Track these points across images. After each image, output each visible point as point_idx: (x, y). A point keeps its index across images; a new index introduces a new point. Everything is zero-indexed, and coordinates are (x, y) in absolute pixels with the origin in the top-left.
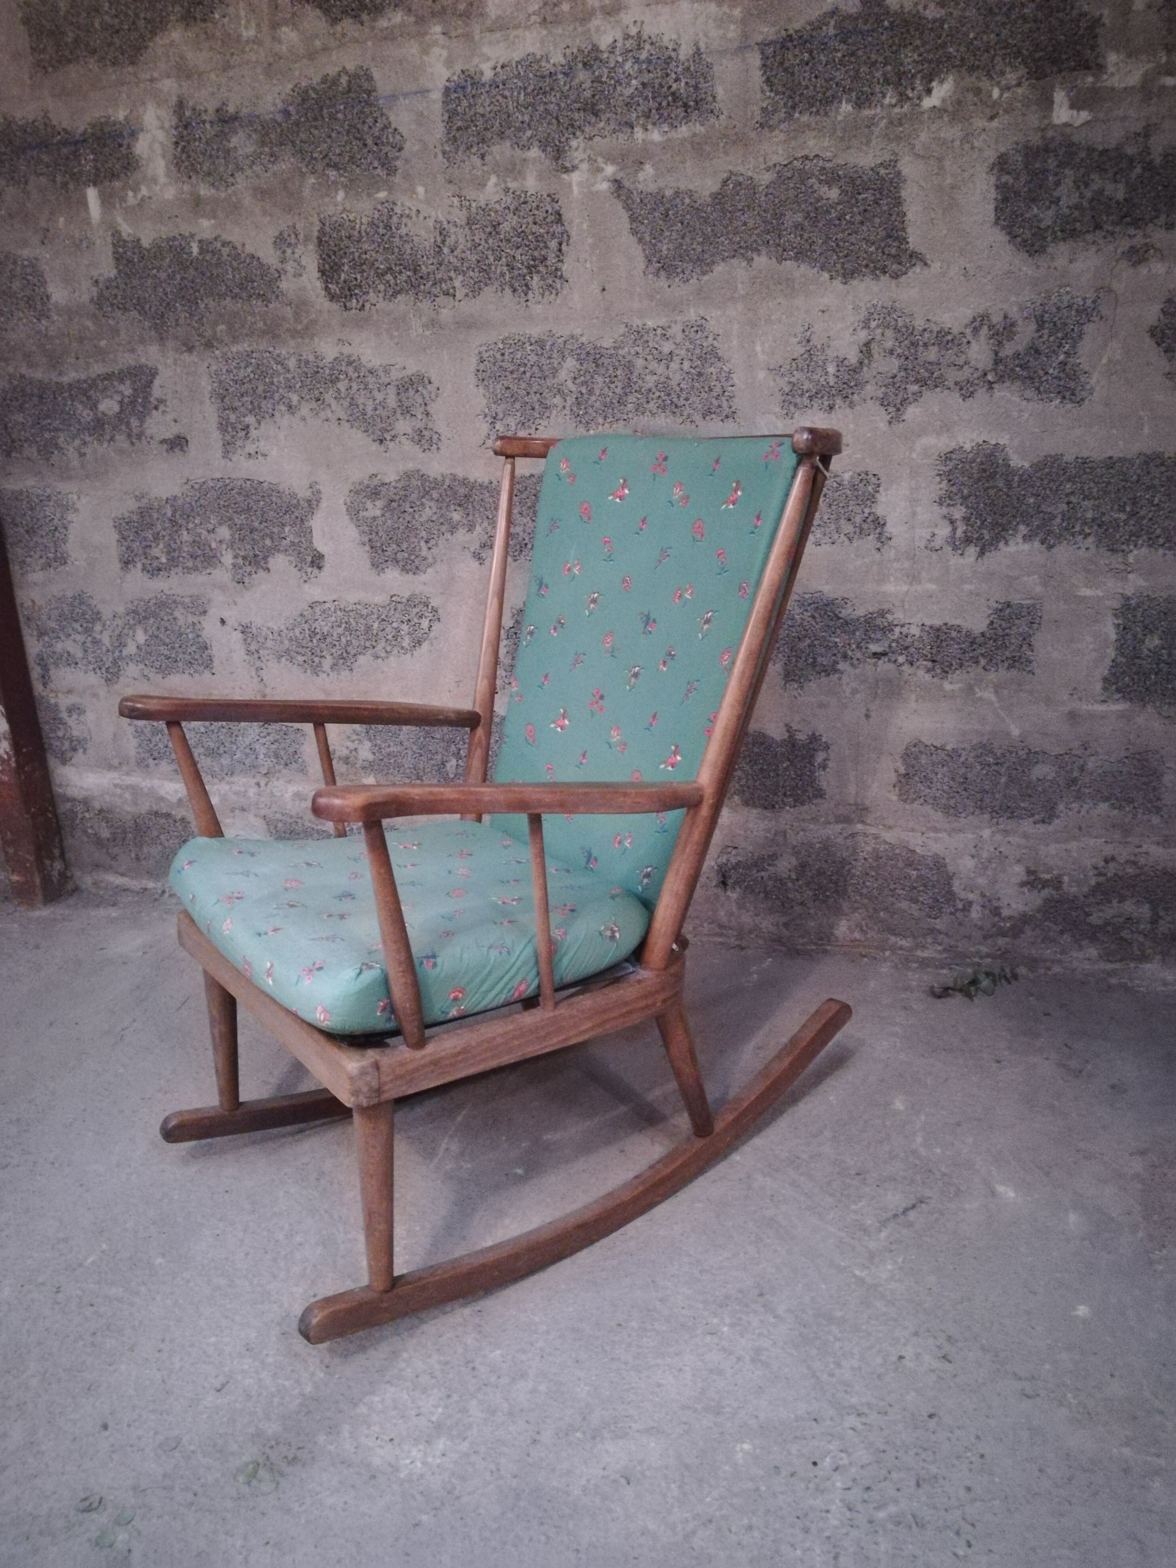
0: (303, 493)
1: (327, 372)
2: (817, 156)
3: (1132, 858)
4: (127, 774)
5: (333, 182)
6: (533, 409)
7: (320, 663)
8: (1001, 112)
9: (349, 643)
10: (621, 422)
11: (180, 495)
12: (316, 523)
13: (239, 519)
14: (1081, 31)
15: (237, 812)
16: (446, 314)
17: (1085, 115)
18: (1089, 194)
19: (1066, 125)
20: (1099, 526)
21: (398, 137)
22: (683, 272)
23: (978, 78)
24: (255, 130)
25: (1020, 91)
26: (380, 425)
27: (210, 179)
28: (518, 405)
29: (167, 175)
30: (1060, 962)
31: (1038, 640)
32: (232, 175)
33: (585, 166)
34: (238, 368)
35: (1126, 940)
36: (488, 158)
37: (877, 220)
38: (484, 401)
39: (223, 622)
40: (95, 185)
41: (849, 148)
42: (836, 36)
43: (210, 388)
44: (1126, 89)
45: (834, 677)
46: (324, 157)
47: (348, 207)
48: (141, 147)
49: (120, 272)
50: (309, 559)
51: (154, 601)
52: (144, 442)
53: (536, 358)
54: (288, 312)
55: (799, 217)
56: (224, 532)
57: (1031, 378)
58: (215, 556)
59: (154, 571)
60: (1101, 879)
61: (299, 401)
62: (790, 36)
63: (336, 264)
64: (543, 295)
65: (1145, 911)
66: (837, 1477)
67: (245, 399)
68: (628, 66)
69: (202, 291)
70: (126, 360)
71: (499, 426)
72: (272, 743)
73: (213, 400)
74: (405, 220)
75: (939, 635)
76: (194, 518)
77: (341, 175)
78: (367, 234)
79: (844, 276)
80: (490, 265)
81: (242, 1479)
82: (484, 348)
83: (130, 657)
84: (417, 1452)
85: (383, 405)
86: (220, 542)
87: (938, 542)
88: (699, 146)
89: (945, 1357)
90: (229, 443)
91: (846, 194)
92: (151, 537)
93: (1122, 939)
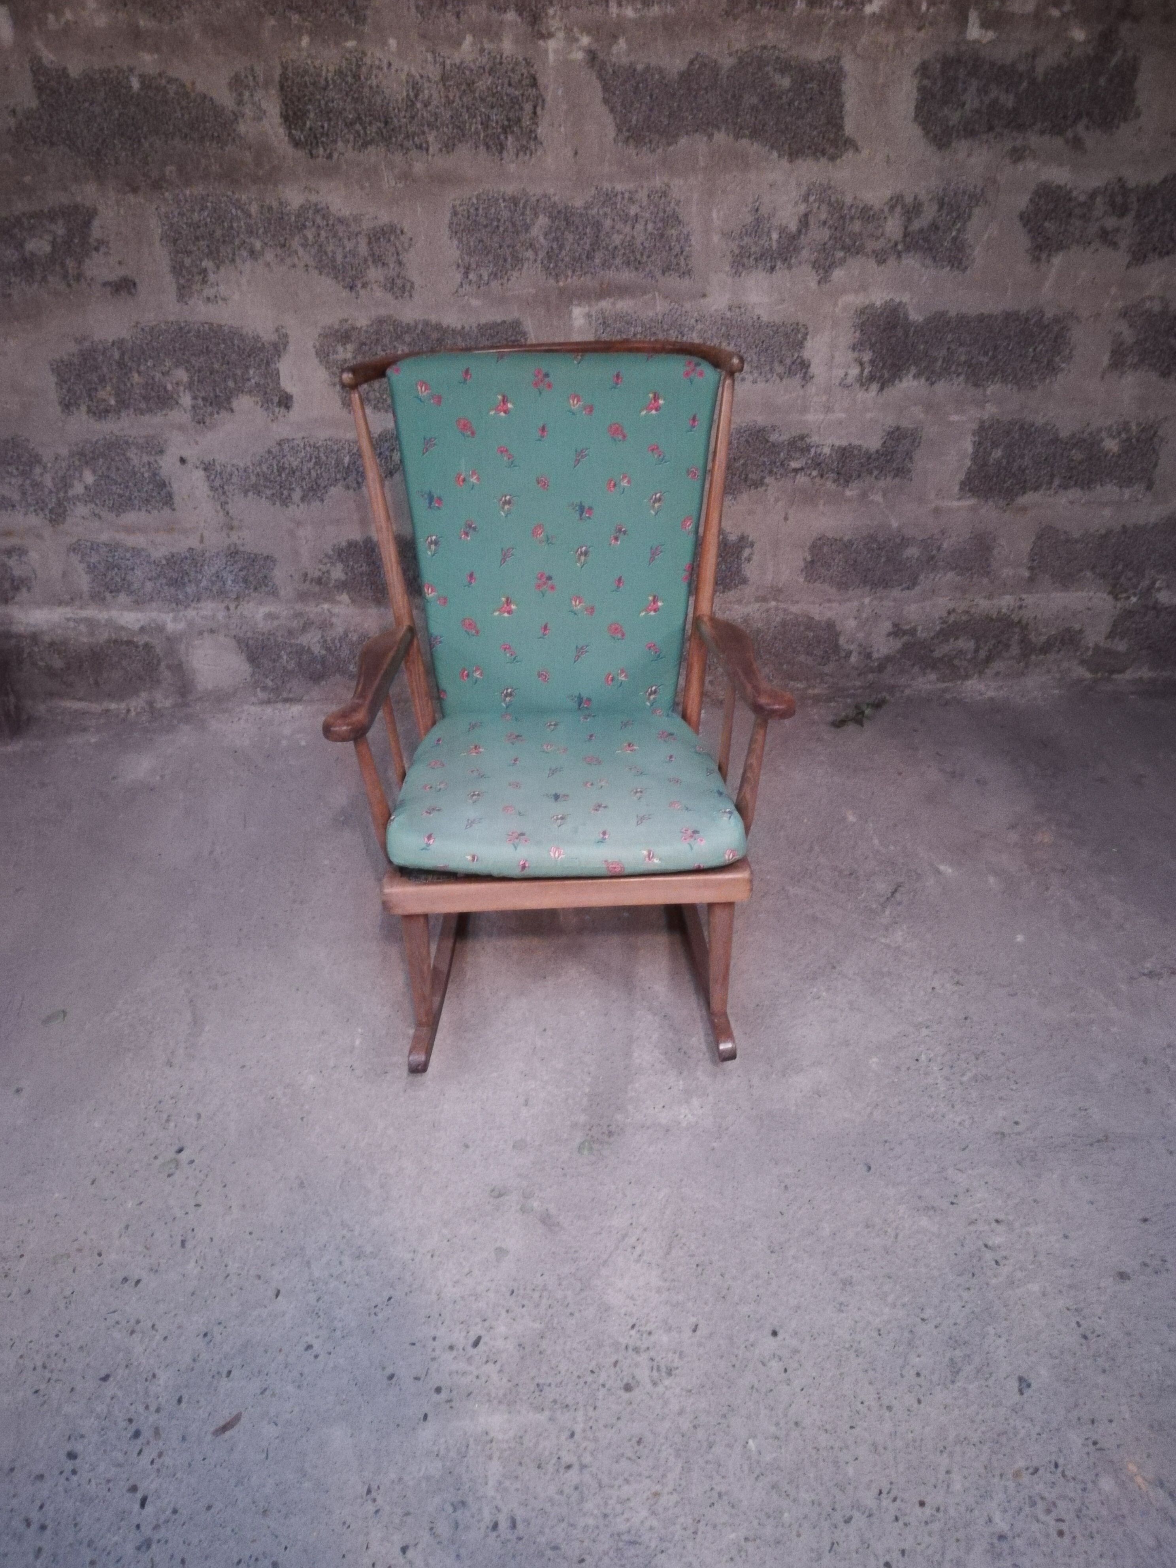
0: (268, 336)
1: (293, 218)
2: (774, 47)
3: (967, 609)
4: (81, 608)
5: (296, 26)
6: (505, 261)
7: (289, 495)
8: (927, 24)
9: (318, 477)
10: (589, 276)
11: (128, 338)
12: (285, 367)
13: (197, 362)
15: (206, 634)
16: (418, 167)
17: (990, 35)
18: (987, 102)
19: (975, 41)
20: (969, 367)
22: (650, 142)
25: (943, 7)
26: (350, 273)
27: (151, 10)
28: (491, 257)
30: (910, 686)
31: (917, 455)
32: (177, 7)
33: (561, 35)
34: (192, 210)
35: (956, 666)
36: (464, 18)
37: (821, 108)
38: (458, 253)
39: (183, 461)
41: (802, 41)
43: (160, 231)
44: (1023, 15)
45: (761, 490)
47: (313, 52)
49: (42, 103)
50: (276, 400)
51: (102, 442)
52: (83, 284)
53: (509, 214)
54: (248, 157)
55: (755, 100)
56: (182, 375)
57: (931, 249)
58: (172, 398)
59: (101, 413)
60: (944, 626)
61: (263, 247)
63: (300, 110)
64: (517, 155)
65: (971, 645)
66: (932, 1064)
67: (202, 243)
69: (145, 129)
70: (56, 198)
71: (472, 276)
72: (241, 570)
73: (164, 243)
74: (374, 72)
75: (844, 453)
76: (146, 361)
77: (305, 20)
78: (334, 81)
79: (790, 155)
80: (464, 123)
81: (586, 1152)
82: (458, 202)
83: (77, 498)
84: (684, 1110)
85: (354, 254)
86: (177, 384)
87: (849, 380)
88: (668, 27)
89: (958, 983)
90: (184, 287)
91: (796, 82)
92: (96, 379)
93: (954, 666)
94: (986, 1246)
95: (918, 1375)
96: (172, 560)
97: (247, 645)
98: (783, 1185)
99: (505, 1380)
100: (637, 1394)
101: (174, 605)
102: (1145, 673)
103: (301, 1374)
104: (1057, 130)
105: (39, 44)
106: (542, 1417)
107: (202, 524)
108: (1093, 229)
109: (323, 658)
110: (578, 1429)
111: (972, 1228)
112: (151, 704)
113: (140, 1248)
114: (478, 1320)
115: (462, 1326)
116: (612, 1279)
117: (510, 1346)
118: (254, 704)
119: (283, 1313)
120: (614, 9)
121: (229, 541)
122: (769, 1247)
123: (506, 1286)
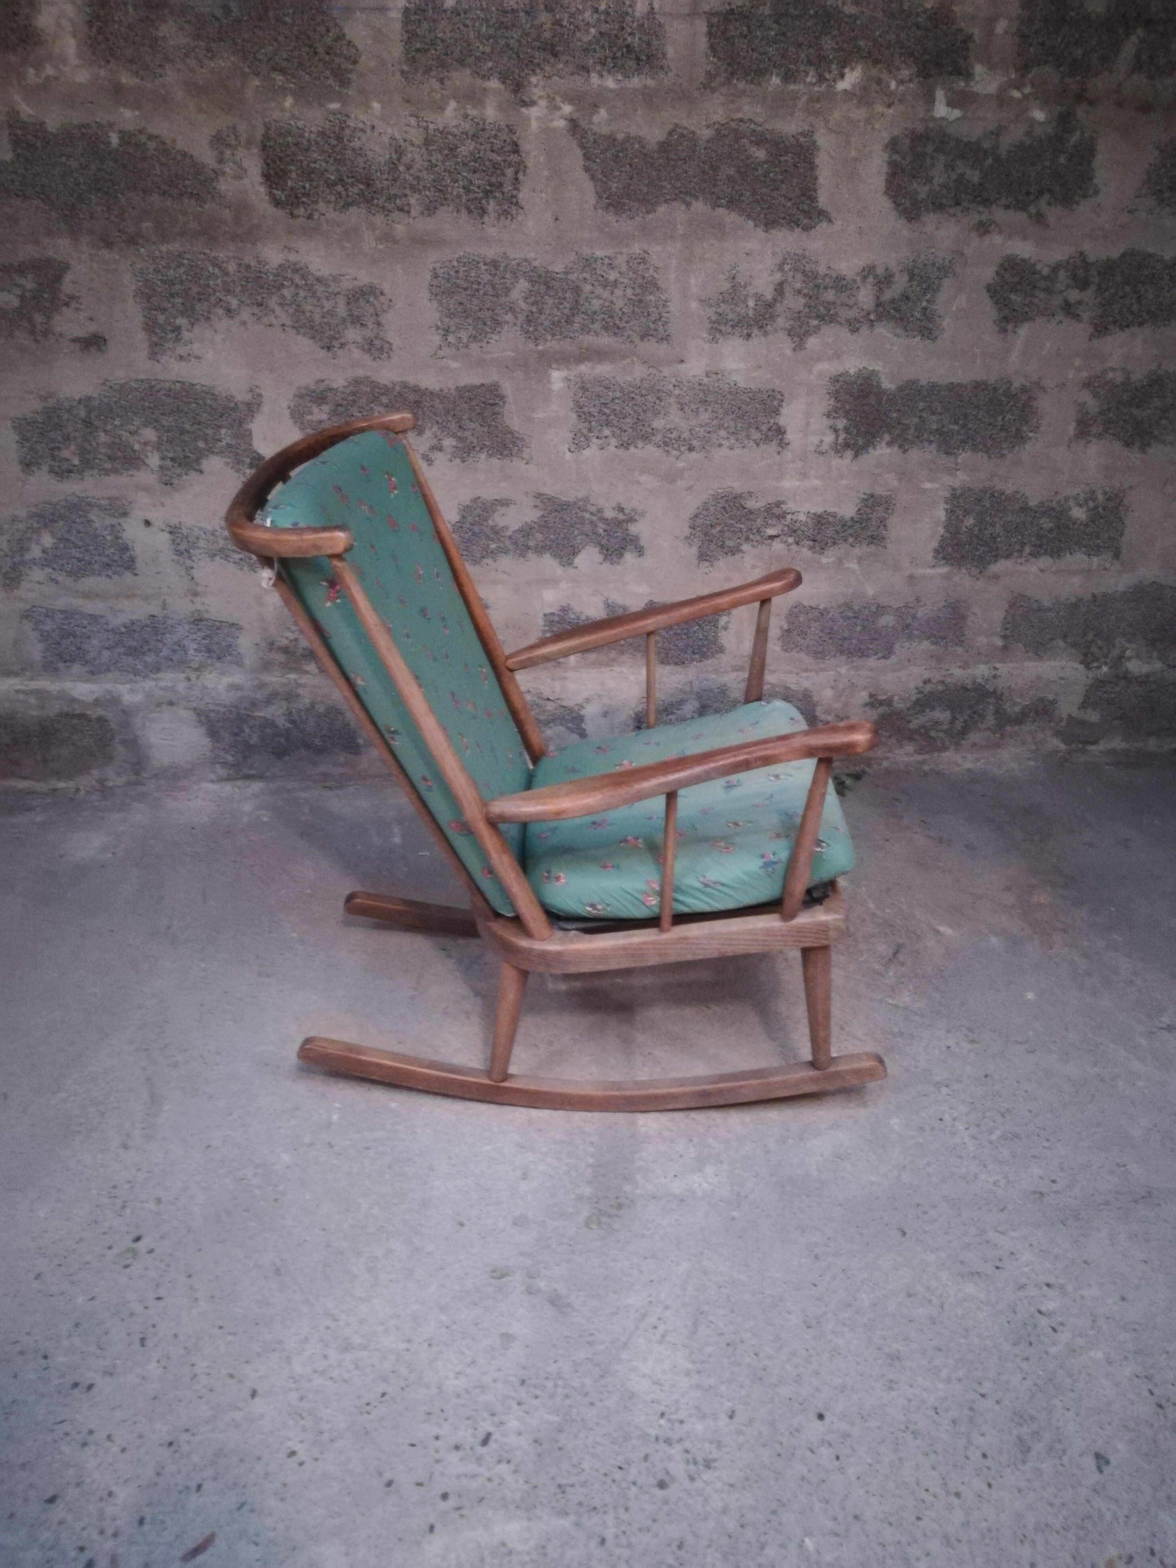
0: (242, 396)
1: (271, 278)
2: (750, 120)
3: (942, 679)
4: (32, 679)
5: (280, 87)
6: (485, 324)
8: (896, 102)
10: (568, 340)
11: (96, 395)
12: (258, 427)
13: (166, 422)
14: (958, 44)
15: (164, 706)
16: (399, 229)
17: (957, 113)
18: (954, 177)
19: (943, 119)
20: (941, 435)
21: (353, 50)
22: (630, 210)
23: (880, 70)
24: (189, 22)
25: (911, 85)
26: (328, 334)
27: (134, 68)
28: (470, 320)
29: (79, 56)
30: (887, 758)
31: (892, 521)
32: (161, 66)
33: (543, 103)
34: (168, 267)
35: (933, 738)
36: (448, 84)
37: (796, 180)
39: (148, 523)
41: (777, 115)
42: (770, 16)
43: (134, 287)
44: (986, 96)
45: (738, 557)
46: (269, 60)
47: (297, 114)
48: (45, 20)
49: (18, 155)
50: (248, 460)
51: (63, 503)
52: (52, 339)
53: (489, 277)
54: (227, 214)
55: (731, 171)
56: (150, 434)
57: (901, 319)
58: (138, 458)
59: (63, 472)
60: (920, 696)
61: (239, 306)
62: (732, 10)
63: (281, 170)
64: (498, 219)
65: (947, 715)
66: (957, 1123)
67: (176, 300)
68: (587, 15)
69: (123, 185)
70: (28, 252)
71: (451, 338)
72: (204, 639)
73: (138, 299)
74: (358, 134)
75: (820, 520)
76: (114, 420)
77: (288, 81)
78: (317, 143)
79: (766, 225)
80: (446, 186)
81: (594, 1226)
82: (438, 265)
83: (34, 562)
84: (698, 1179)
85: (331, 313)
86: (145, 444)
87: (824, 447)
88: (649, 98)
89: (973, 1041)
90: (156, 344)
91: (772, 155)
92: (59, 438)
93: (930, 737)
94: (1040, 1312)
95: (985, 1456)
96: (131, 628)
97: (207, 717)
98: (813, 1254)
99: (521, 1482)
100: (673, 1491)
101: (132, 675)
102: (1118, 743)
103: (285, 1485)
104: (1021, 205)
105: (17, 98)
106: (565, 1523)
107: (165, 589)
108: (1057, 301)
109: (288, 730)
110: (609, 1534)
111: (1021, 1293)
112: (101, 781)
113: (93, 1349)
114: (486, 1415)
115: (468, 1422)
116: (635, 1363)
117: (524, 1442)
118: (212, 781)
119: (262, 1416)
120: (595, 79)
121: (192, 608)
122: (805, 1322)
123: (515, 1376)
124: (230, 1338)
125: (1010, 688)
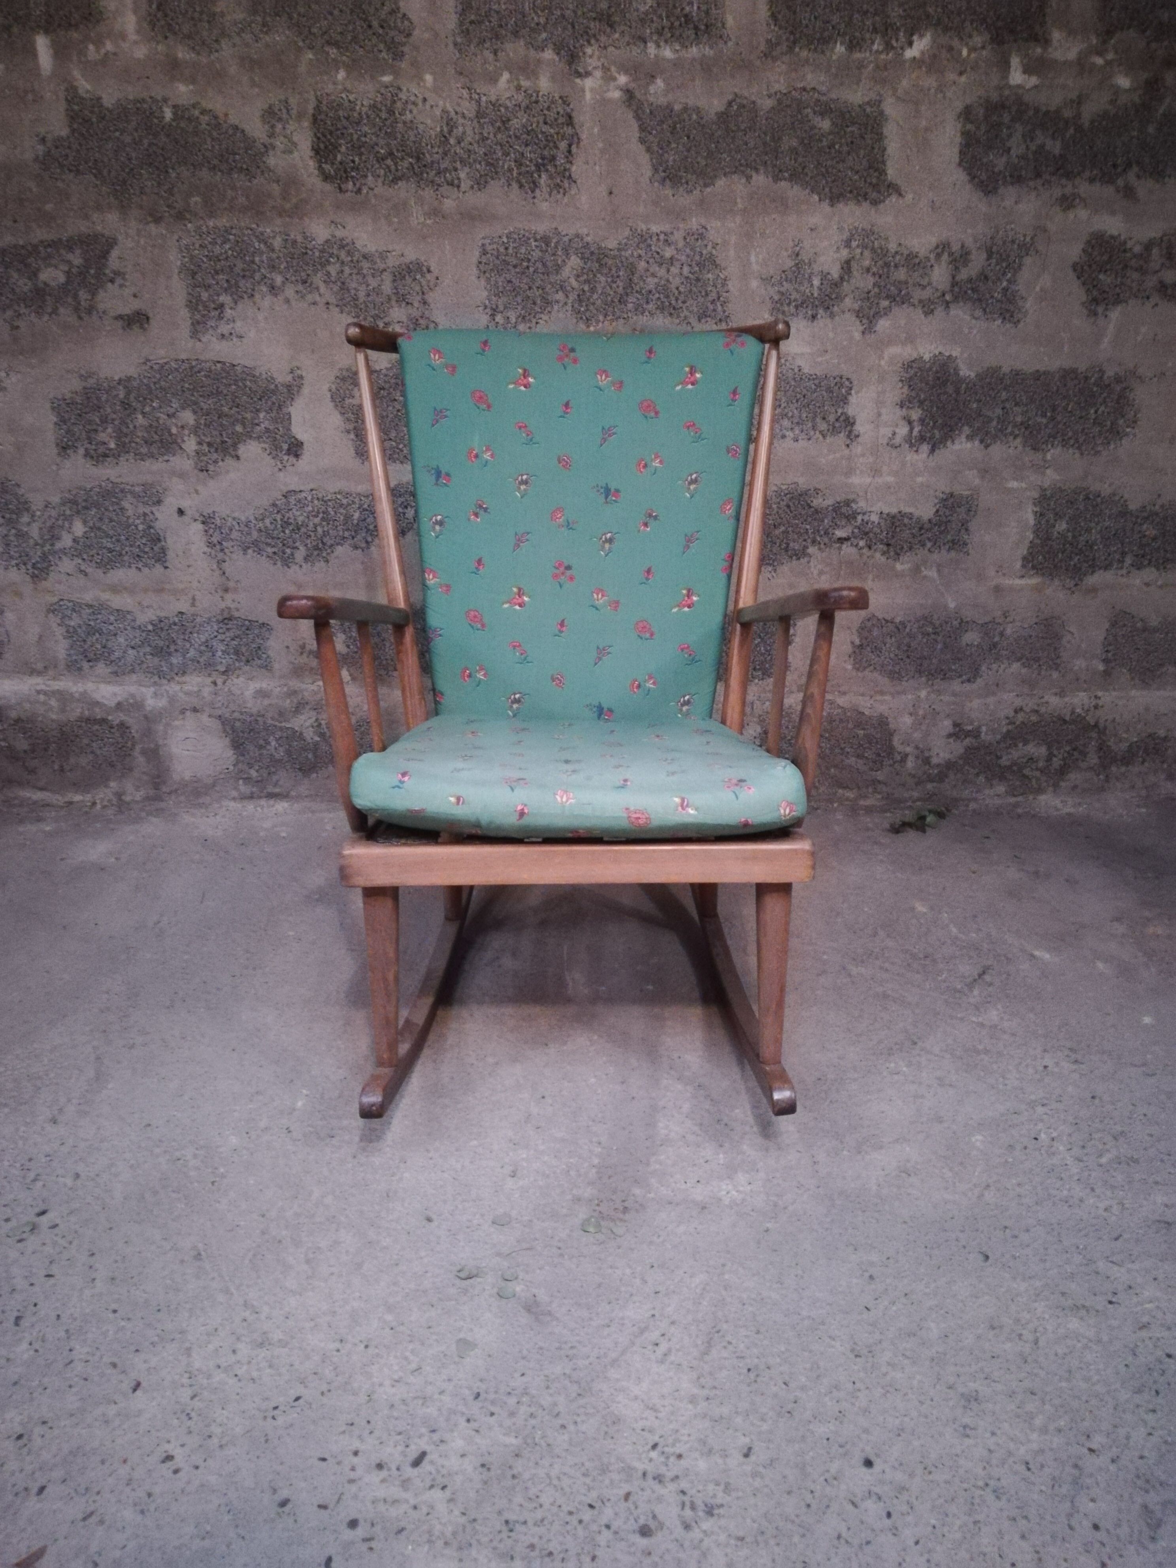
0: (282, 378)
1: (317, 254)
2: (814, 89)
3: (1036, 708)
4: (54, 679)
5: (333, 60)
6: (534, 303)
7: (292, 554)
8: (969, 69)
9: (326, 534)
10: (622, 321)
11: (136, 375)
12: (297, 411)
13: (207, 404)
14: (1035, 10)
15: (188, 713)
16: (449, 204)
17: (1034, 80)
18: (1034, 148)
19: (1019, 86)
20: (1026, 428)
21: (407, 23)
22: (687, 183)
23: (951, 37)
25: (984, 53)
26: (373, 312)
27: (191, 43)
28: (519, 299)
29: (138, 32)
30: (975, 800)
31: (973, 526)
32: (217, 41)
33: (598, 74)
34: (214, 243)
35: (1027, 777)
36: (501, 54)
37: (862, 152)
38: (485, 294)
39: (181, 512)
40: (47, 32)
41: (842, 84)
43: (179, 263)
44: (1065, 62)
45: (804, 561)
46: (324, 34)
47: (349, 87)
49: (73, 131)
50: (285, 447)
51: (97, 490)
52: (95, 317)
53: (540, 254)
54: (276, 189)
55: (794, 143)
56: (188, 417)
57: (980, 300)
58: (175, 442)
59: (99, 457)
60: (1011, 727)
61: (284, 283)
63: (331, 144)
64: (550, 195)
65: (1043, 750)
66: (1055, 1144)
67: (221, 277)
69: (174, 160)
70: (77, 226)
71: (499, 318)
72: (233, 639)
73: (182, 276)
74: (410, 107)
75: (894, 521)
76: (152, 401)
77: (342, 54)
78: (368, 117)
79: (831, 199)
80: (498, 160)
81: (591, 1230)
82: (487, 241)
83: (64, 551)
84: (726, 1186)
85: (377, 291)
86: (182, 427)
87: (898, 440)
88: (707, 67)
89: (1076, 1061)
90: (198, 323)
91: (837, 126)
92: (97, 420)
93: (1024, 776)
95: (1096, 1527)
96: (159, 626)
97: (232, 726)
98: (867, 1275)
99: (457, 1512)
100: (660, 1541)
101: (156, 678)
103: (149, 1495)
104: (1107, 178)
105: (76, 73)
107: (195, 584)
108: (1151, 282)
109: (316, 744)
111: (1144, 1334)
112: (119, 795)
114: (423, 1430)
115: (399, 1437)
116: (624, 1383)
117: (469, 1465)
118: (234, 799)
119: (140, 1413)
120: (652, 49)
121: (223, 605)
122: (852, 1350)
123: (470, 1388)
124: (123, 1323)
125: (1114, 720)
